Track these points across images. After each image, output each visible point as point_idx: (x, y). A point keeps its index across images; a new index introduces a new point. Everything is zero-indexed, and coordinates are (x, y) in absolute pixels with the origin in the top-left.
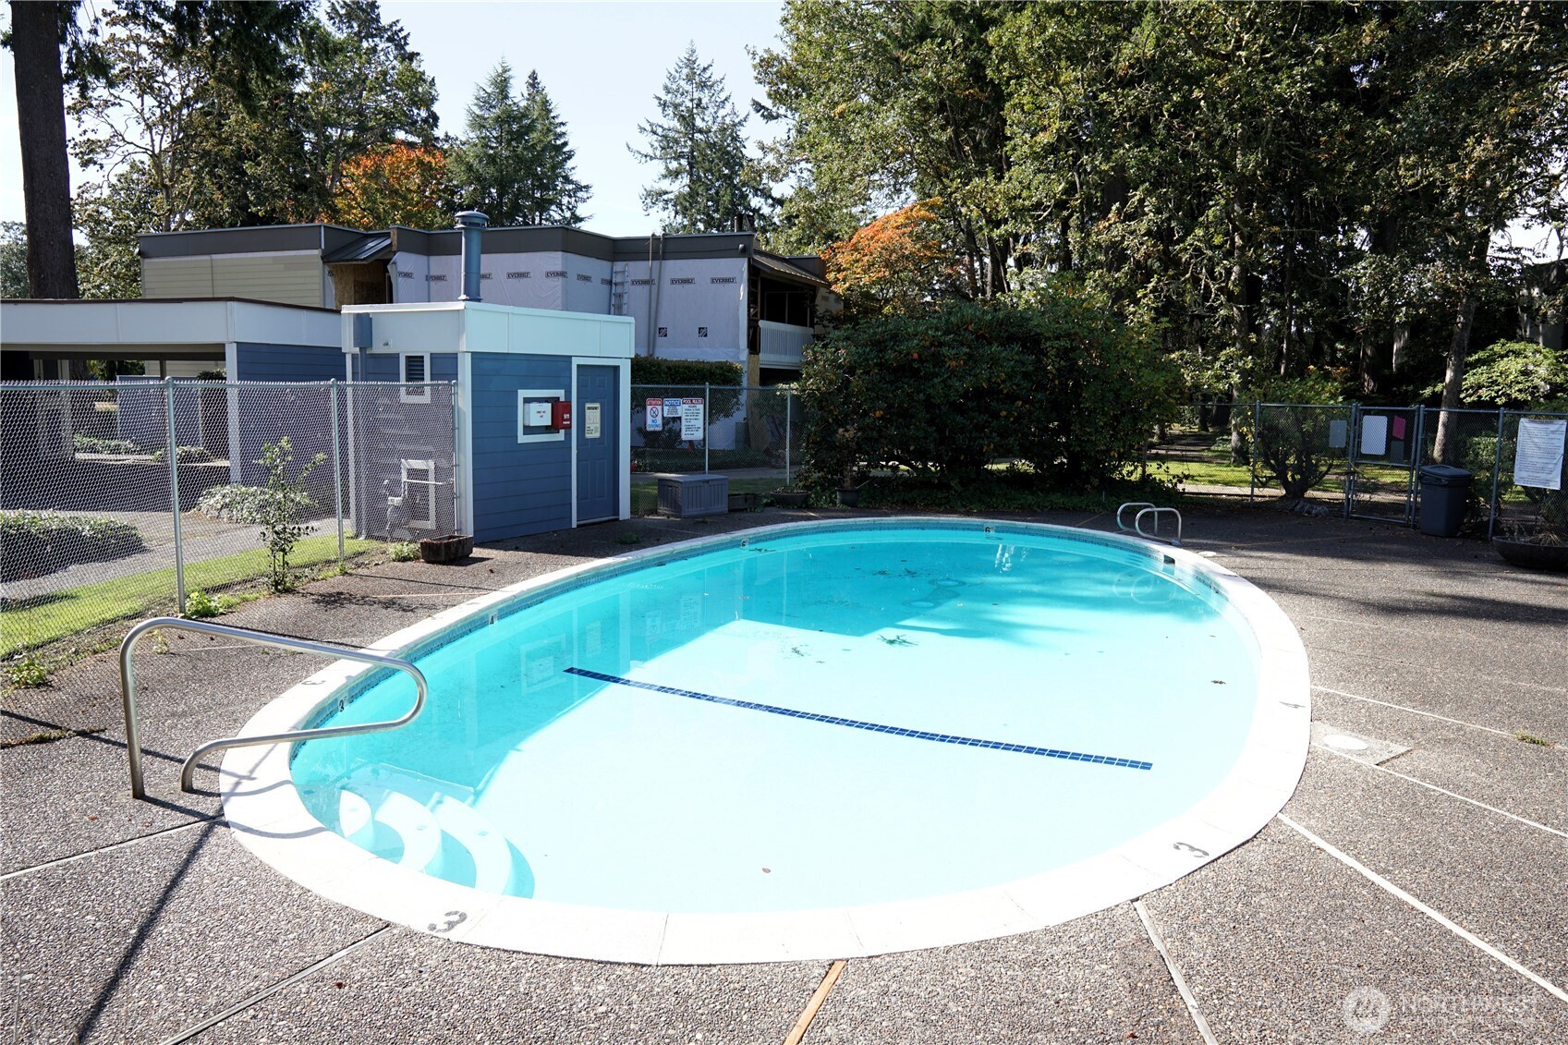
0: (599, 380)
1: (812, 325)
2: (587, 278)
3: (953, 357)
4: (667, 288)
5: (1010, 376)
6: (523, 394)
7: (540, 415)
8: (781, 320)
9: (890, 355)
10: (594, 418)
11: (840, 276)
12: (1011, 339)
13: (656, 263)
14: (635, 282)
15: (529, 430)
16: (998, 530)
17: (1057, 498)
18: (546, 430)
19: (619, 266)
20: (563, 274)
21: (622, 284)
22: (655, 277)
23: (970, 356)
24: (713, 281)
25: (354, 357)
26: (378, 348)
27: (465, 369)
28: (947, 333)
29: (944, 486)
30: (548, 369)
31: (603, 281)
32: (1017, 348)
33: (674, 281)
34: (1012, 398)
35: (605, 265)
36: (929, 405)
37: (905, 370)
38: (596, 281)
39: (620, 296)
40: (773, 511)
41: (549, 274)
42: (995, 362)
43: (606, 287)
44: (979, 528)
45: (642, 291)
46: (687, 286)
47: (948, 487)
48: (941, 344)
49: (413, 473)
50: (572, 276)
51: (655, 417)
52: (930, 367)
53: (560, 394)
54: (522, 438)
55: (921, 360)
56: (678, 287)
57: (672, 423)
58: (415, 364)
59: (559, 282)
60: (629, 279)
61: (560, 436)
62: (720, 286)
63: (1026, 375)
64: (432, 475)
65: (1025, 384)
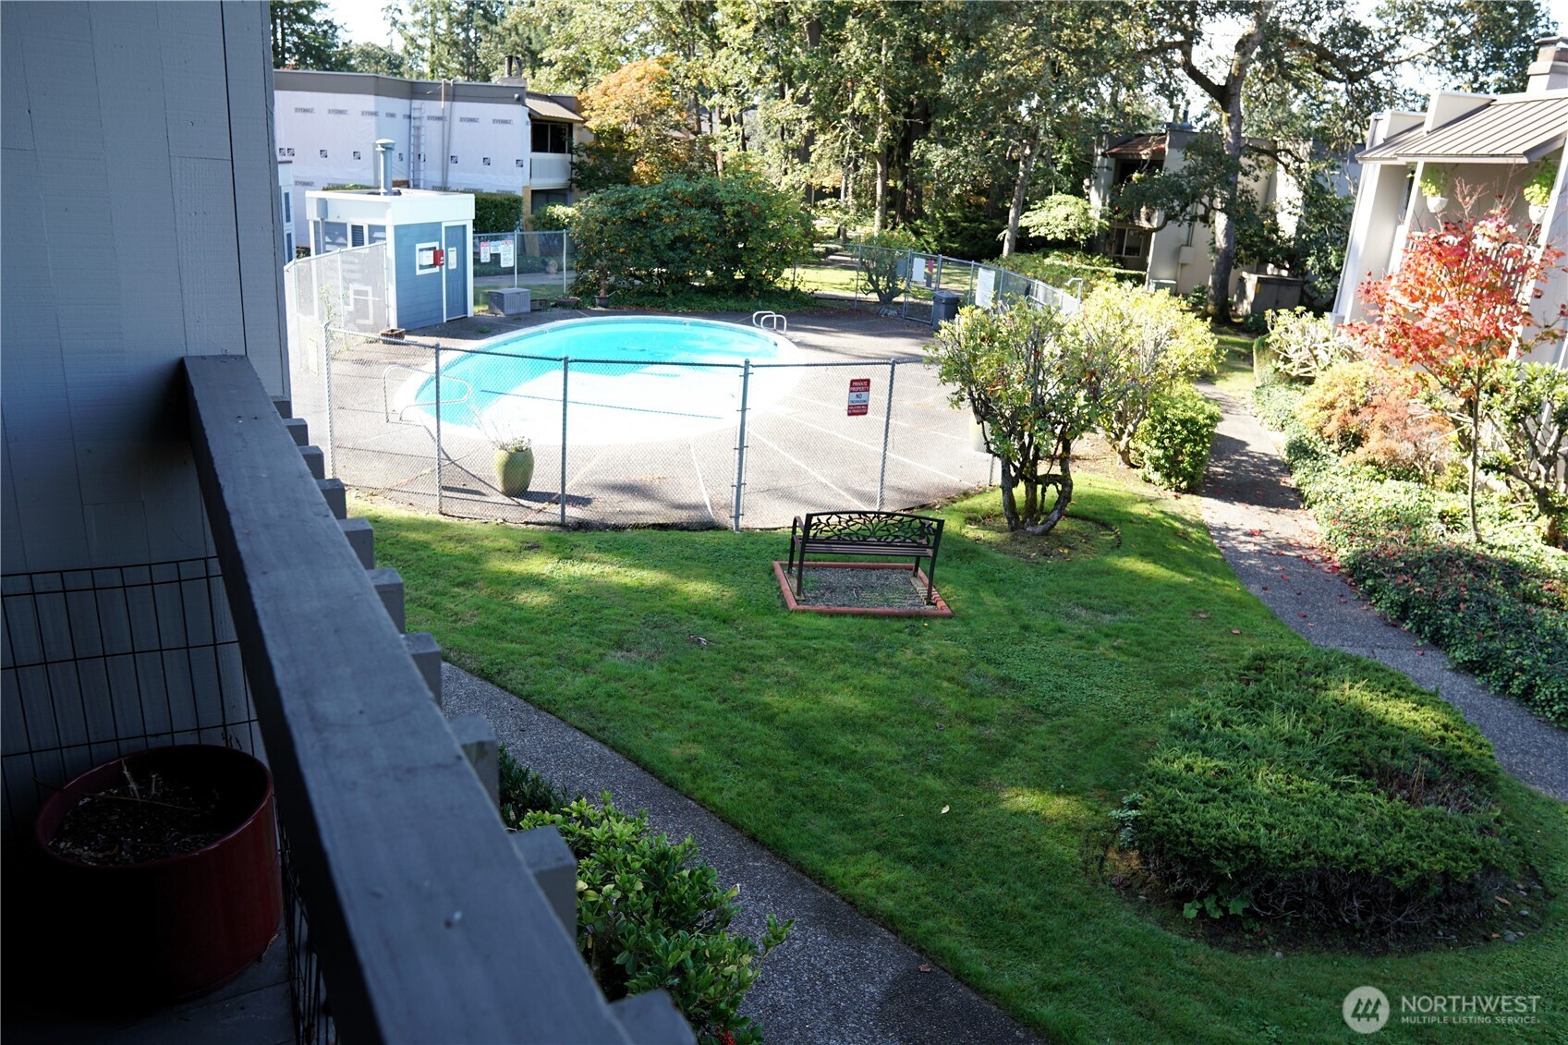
0: (456, 234)
1: (570, 152)
2: (392, 115)
3: (668, 216)
4: (457, 124)
5: (703, 229)
6: (419, 246)
7: (428, 258)
8: (546, 151)
9: (628, 213)
10: (452, 256)
11: (593, 114)
12: (704, 205)
13: (448, 103)
14: (430, 118)
15: (422, 267)
16: (691, 324)
17: (731, 303)
18: (431, 266)
19: (416, 103)
20: (375, 114)
21: (420, 118)
22: (447, 114)
23: (678, 215)
24: (495, 121)
25: (316, 223)
26: (332, 219)
27: (390, 234)
28: (664, 200)
29: (661, 295)
30: (430, 231)
31: (405, 116)
32: (707, 211)
33: (462, 120)
34: (704, 242)
35: (406, 102)
36: (653, 247)
37: (637, 222)
38: (399, 117)
39: (418, 128)
40: (557, 311)
41: (364, 113)
42: (692, 220)
43: (407, 121)
44: (680, 323)
45: (436, 125)
46: (473, 124)
47: (665, 295)
48: (661, 207)
49: (357, 292)
50: (382, 114)
51: (486, 252)
52: (653, 222)
53: (436, 244)
54: (419, 272)
55: (648, 217)
56: (466, 124)
57: (496, 258)
58: (357, 230)
59: (372, 120)
60: (425, 115)
61: (437, 269)
62: (500, 126)
63: (712, 228)
64: (370, 293)
65: (712, 233)
